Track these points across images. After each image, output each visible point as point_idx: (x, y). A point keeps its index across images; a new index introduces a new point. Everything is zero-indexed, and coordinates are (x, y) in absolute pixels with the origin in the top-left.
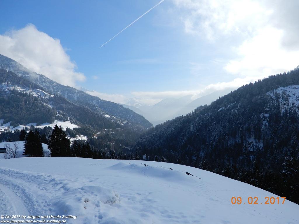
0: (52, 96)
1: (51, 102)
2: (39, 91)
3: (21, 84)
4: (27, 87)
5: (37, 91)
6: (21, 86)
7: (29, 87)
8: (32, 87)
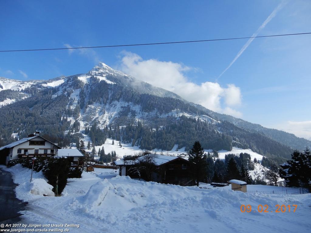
0: (219, 122)
1: (219, 128)
2: (205, 117)
3: (188, 110)
4: (194, 114)
5: (204, 117)
6: (189, 113)
7: (196, 113)
8: (199, 113)
